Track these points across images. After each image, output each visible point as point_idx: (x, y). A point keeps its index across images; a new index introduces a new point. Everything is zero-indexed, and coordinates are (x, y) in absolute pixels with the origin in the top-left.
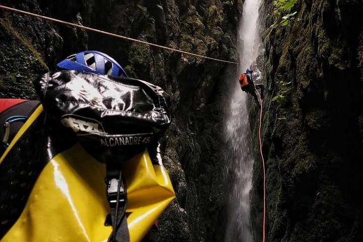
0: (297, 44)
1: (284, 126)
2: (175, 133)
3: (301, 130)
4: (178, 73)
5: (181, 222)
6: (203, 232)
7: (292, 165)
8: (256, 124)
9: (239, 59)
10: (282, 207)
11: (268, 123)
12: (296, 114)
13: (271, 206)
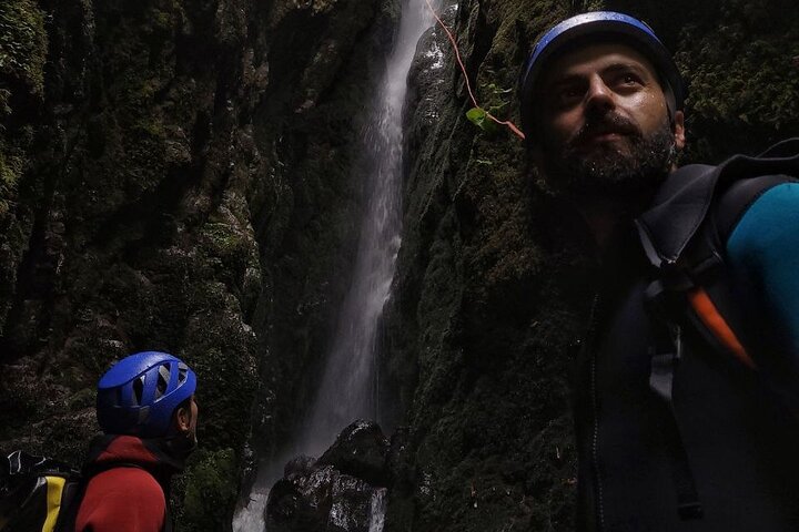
0: (537, 13)
1: (485, 179)
2: (249, 159)
3: (520, 192)
4: (272, 25)
5: (242, 354)
6: (274, 379)
7: (490, 260)
8: (417, 164)
9: (400, 17)
10: (453, 343)
11: (445, 165)
12: (513, 157)
13: (428, 337)
